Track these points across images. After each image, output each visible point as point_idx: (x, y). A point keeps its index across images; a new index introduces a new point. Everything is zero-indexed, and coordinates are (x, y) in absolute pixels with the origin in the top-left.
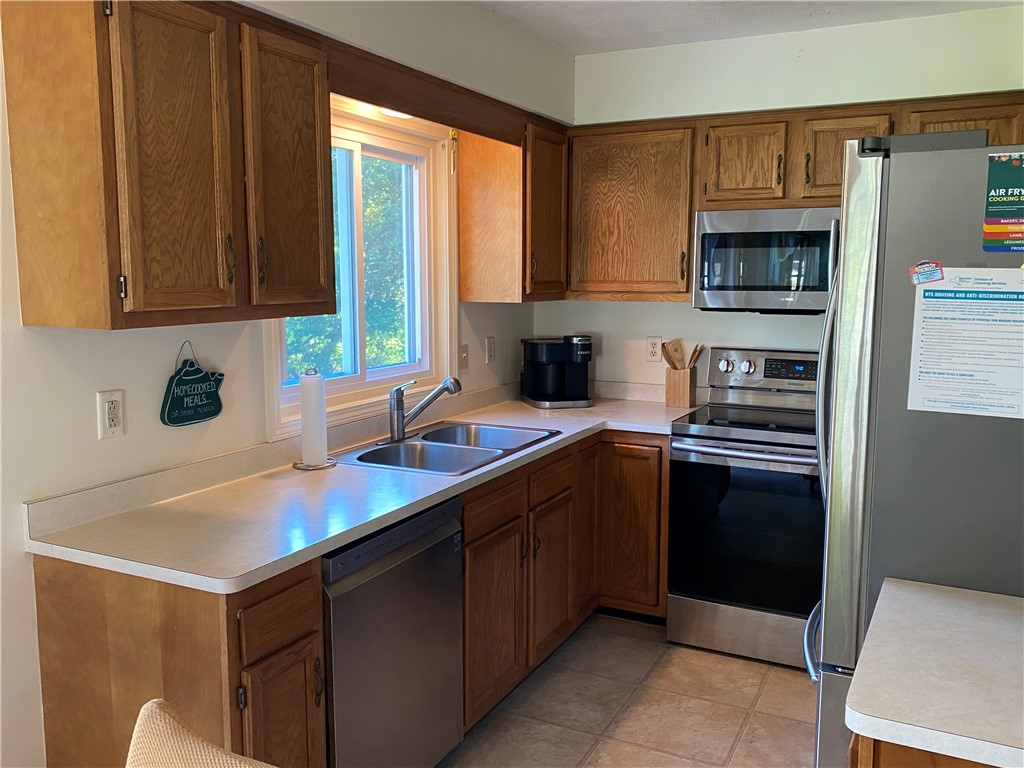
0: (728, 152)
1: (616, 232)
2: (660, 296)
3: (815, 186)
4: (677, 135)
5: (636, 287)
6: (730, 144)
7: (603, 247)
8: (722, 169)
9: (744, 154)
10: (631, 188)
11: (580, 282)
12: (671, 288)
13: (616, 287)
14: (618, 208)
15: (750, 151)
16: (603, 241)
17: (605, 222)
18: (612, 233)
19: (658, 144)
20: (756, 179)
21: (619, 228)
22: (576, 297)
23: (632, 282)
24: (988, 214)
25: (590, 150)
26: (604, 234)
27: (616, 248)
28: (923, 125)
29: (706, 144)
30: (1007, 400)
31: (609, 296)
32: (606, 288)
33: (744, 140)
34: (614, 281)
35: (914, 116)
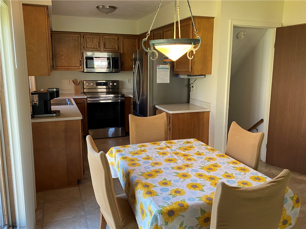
0: (88, 40)
1: (64, 55)
2: (76, 70)
3: (105, 48)
4: (77, 35)
5: (70, 68)
6: (88, 39)
7: (61, 59)
8: (87, 44)
9: (91, 41)
10: (67, 46)
11: (56, 66)
12: (78, 68)
13: (65, 68)
14: (64, 50)
15: (93, 41)
16: (61, 57)
17: (61, 53)
18: (63, 56)
19: (73, 37)
20: (94, 46)
21: (65, 55)
22: (55, 70)
23: (69, 67)
24: (164, 58)
25: (56, 37)
26: (61, 56)
27: (64, 59)
28: (123, 39)
29: (83, 38)
30: (167, 81)
31: (63, 70)
32: (63, 68)
33: (91, 38)
34: (64, 66)
35: (121, 37)
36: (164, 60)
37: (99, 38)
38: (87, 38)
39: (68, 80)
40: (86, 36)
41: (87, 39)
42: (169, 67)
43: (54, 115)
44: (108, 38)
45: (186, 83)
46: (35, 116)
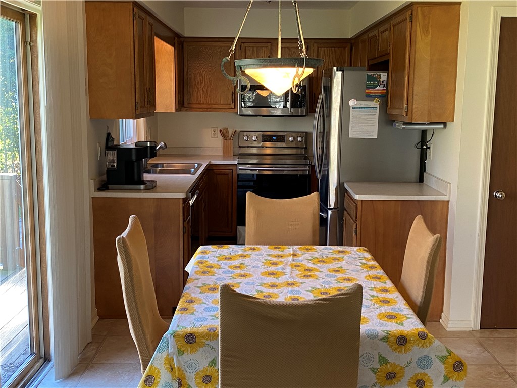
0: (249, 53)
1: (204, 83)
2: (223, 110)
4: (229, 45)
5: (213, 106)
6: (249, 50)
7: (198, 90)
9: (255, 53)
10: (210, 65)
11: (188, 103)
12: (228, 106)
13: (204, 106)
14: (204, 72)
15: (258, 53)
16: (198, 86)
17: (199, 78)
18: (202, 83)
19: (221, 47)
21: (205, 81)
22: (186, 111)
23: (212, 104)
24: (367, 88)
25: (191, 47)
26: (198, 83)
27: (204, 89)
28: (318, 48)
29: (241, 49)
30: (372, 134)
31: (201, 109)
32: (200, 106)
33: (255, 49)
34: (204, 103)
35: (315, 44)
36: (367, 91)
37: (270, 47)
38: (247, 49)
39: (213, 129)
40: (246, 45)
41: (247, 52)
42: (378, 106)
43: (142, 187)
44: (288, 48)
45: (417, 138)
46: (110, 187)
